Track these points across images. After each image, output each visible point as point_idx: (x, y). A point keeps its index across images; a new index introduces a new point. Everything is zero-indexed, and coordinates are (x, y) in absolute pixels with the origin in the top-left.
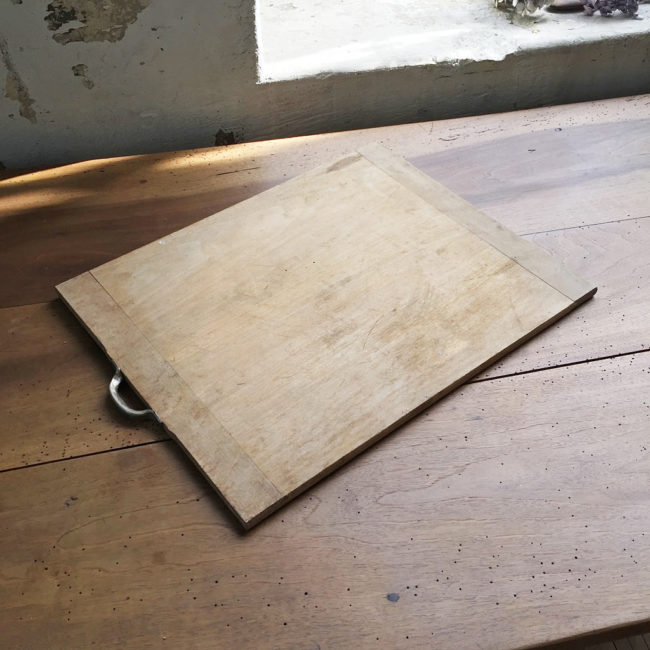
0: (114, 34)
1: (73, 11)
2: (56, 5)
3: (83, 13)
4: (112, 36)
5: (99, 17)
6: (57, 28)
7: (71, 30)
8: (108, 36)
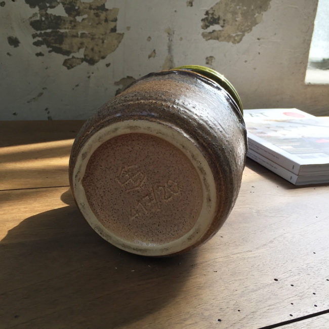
0: (236, 38)
1: (219, 18)
2: (211, 12)
3: (224, 20)
4: (235, 40)
5: (232, 25)
6: (206, 28)
7: (214, 31)
8: (232, 39)
